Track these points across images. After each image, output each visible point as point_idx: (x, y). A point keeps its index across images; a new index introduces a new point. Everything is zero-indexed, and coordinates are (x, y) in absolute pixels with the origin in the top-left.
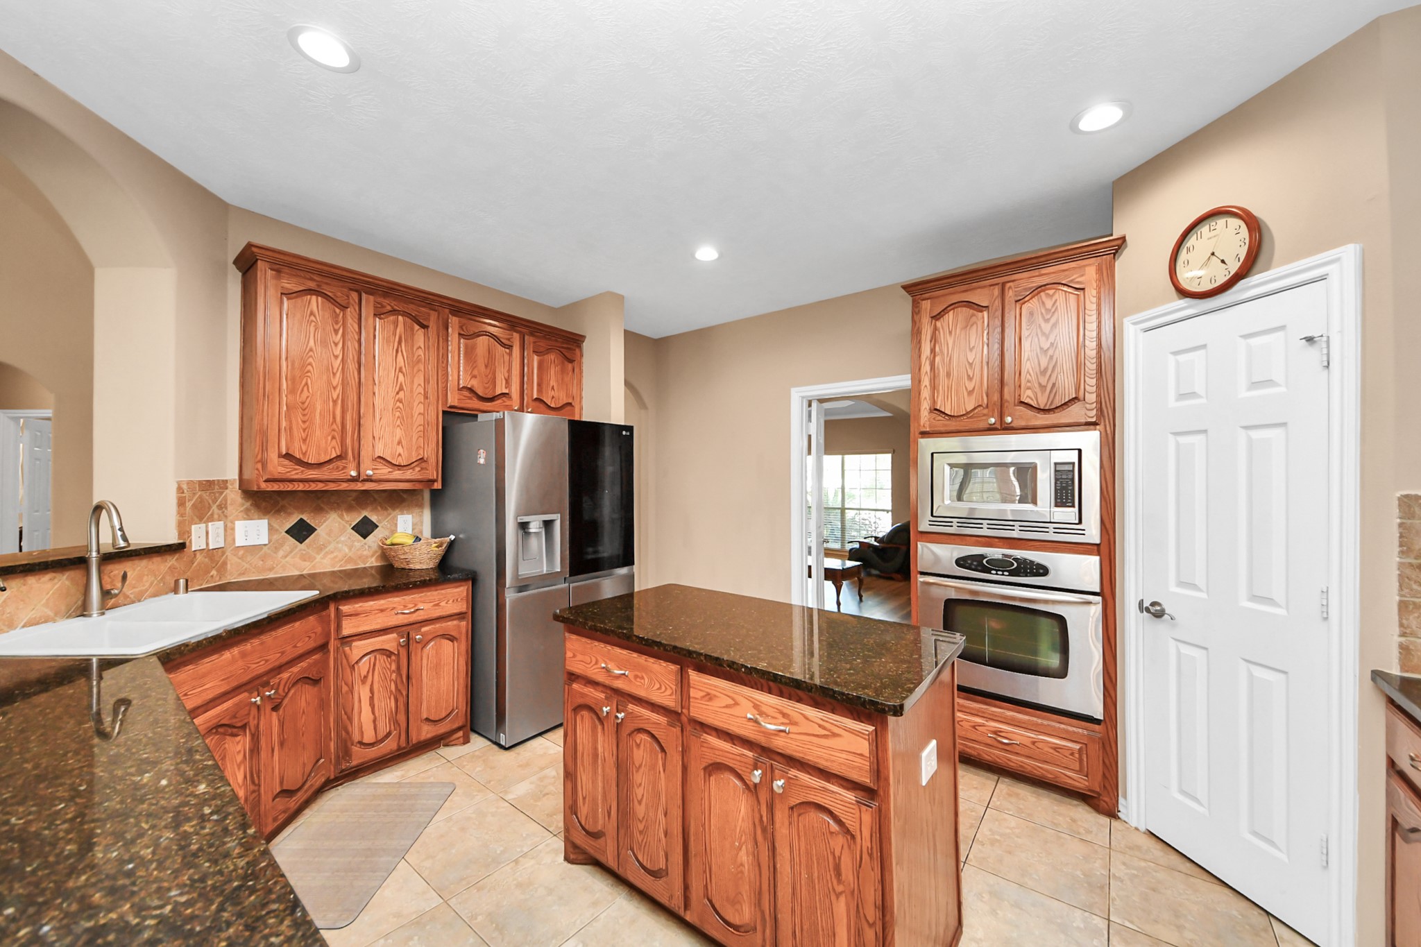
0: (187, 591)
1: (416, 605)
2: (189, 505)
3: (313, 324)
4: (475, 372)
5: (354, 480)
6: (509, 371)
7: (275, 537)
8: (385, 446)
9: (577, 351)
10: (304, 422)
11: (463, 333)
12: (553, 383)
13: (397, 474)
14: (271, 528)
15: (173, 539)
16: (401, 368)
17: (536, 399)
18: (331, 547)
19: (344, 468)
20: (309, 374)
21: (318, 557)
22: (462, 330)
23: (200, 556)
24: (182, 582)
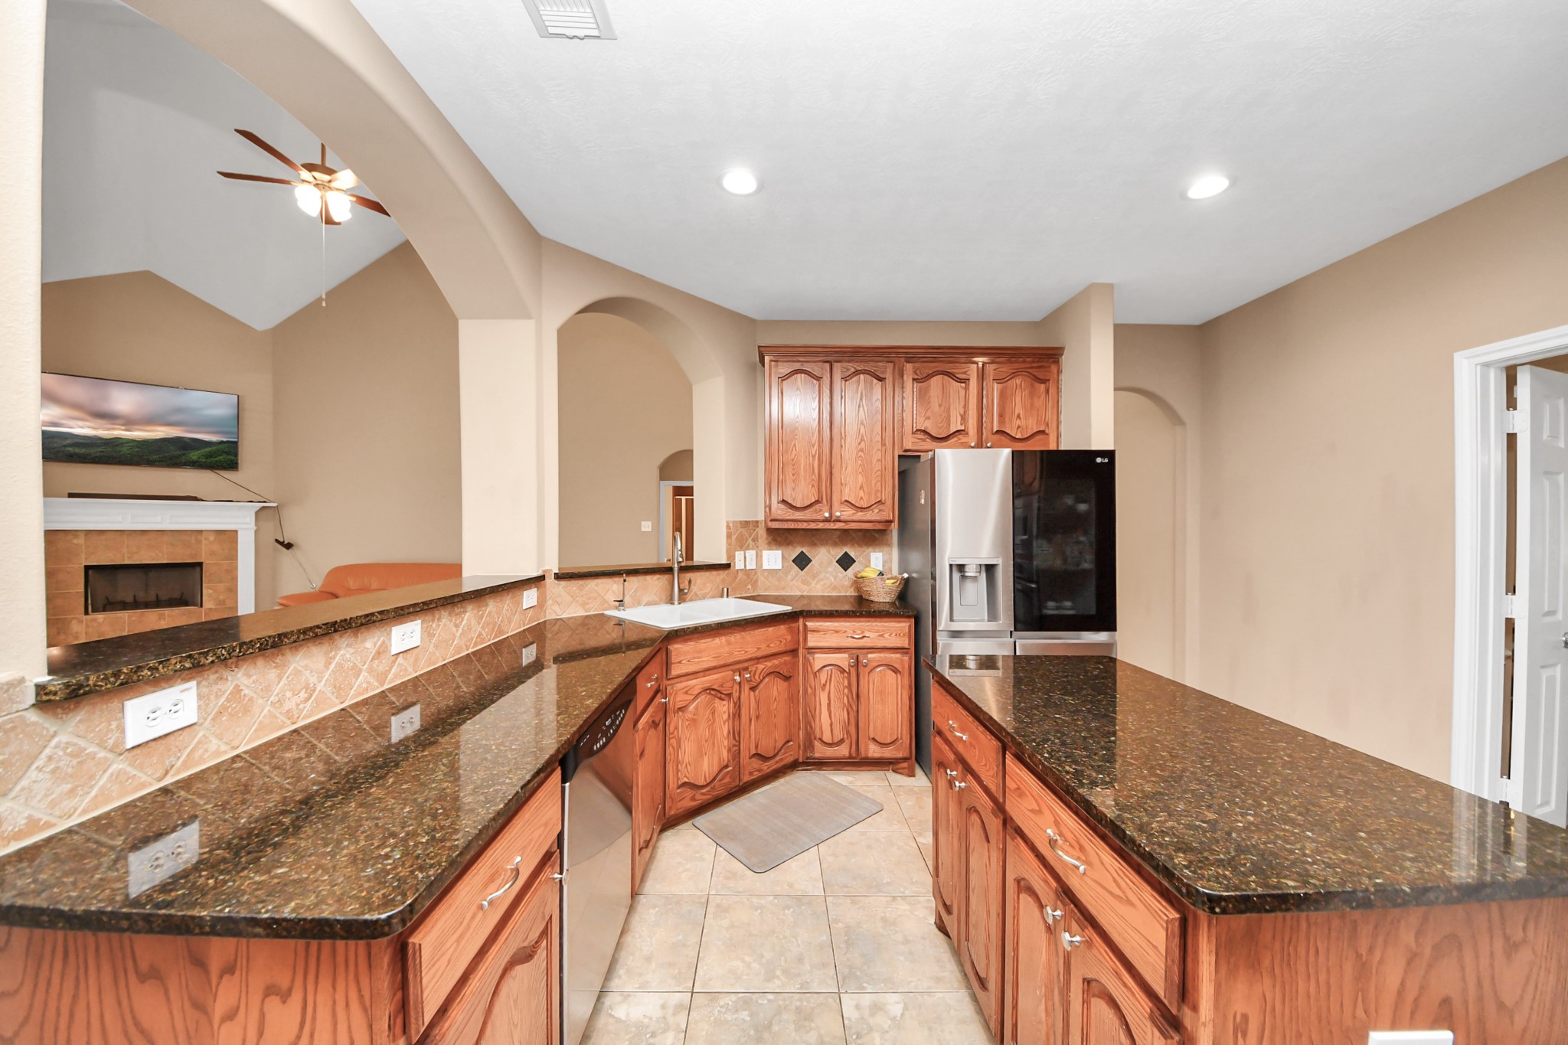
0: (728, 596)
1: (863, 632)
2: (734, 537)
3: (798, 397)
4: (929, 414)
5: (826, 520)
6: (966, 406)
7: (786, 564)
8: (850, 490)
9: (1054, 368)
10: (793, 475)
11: (916, 377)
12: (1019, 410)
13: (860, 516)
14: (783, 557)
15: (724, 561)
17: (997, 432)
18: (822, 576)
19: (821, 510)
20: (797, 437)
21: (813, 583)
22: (917, 374)
23: (740, 574)
24: (725, 590)
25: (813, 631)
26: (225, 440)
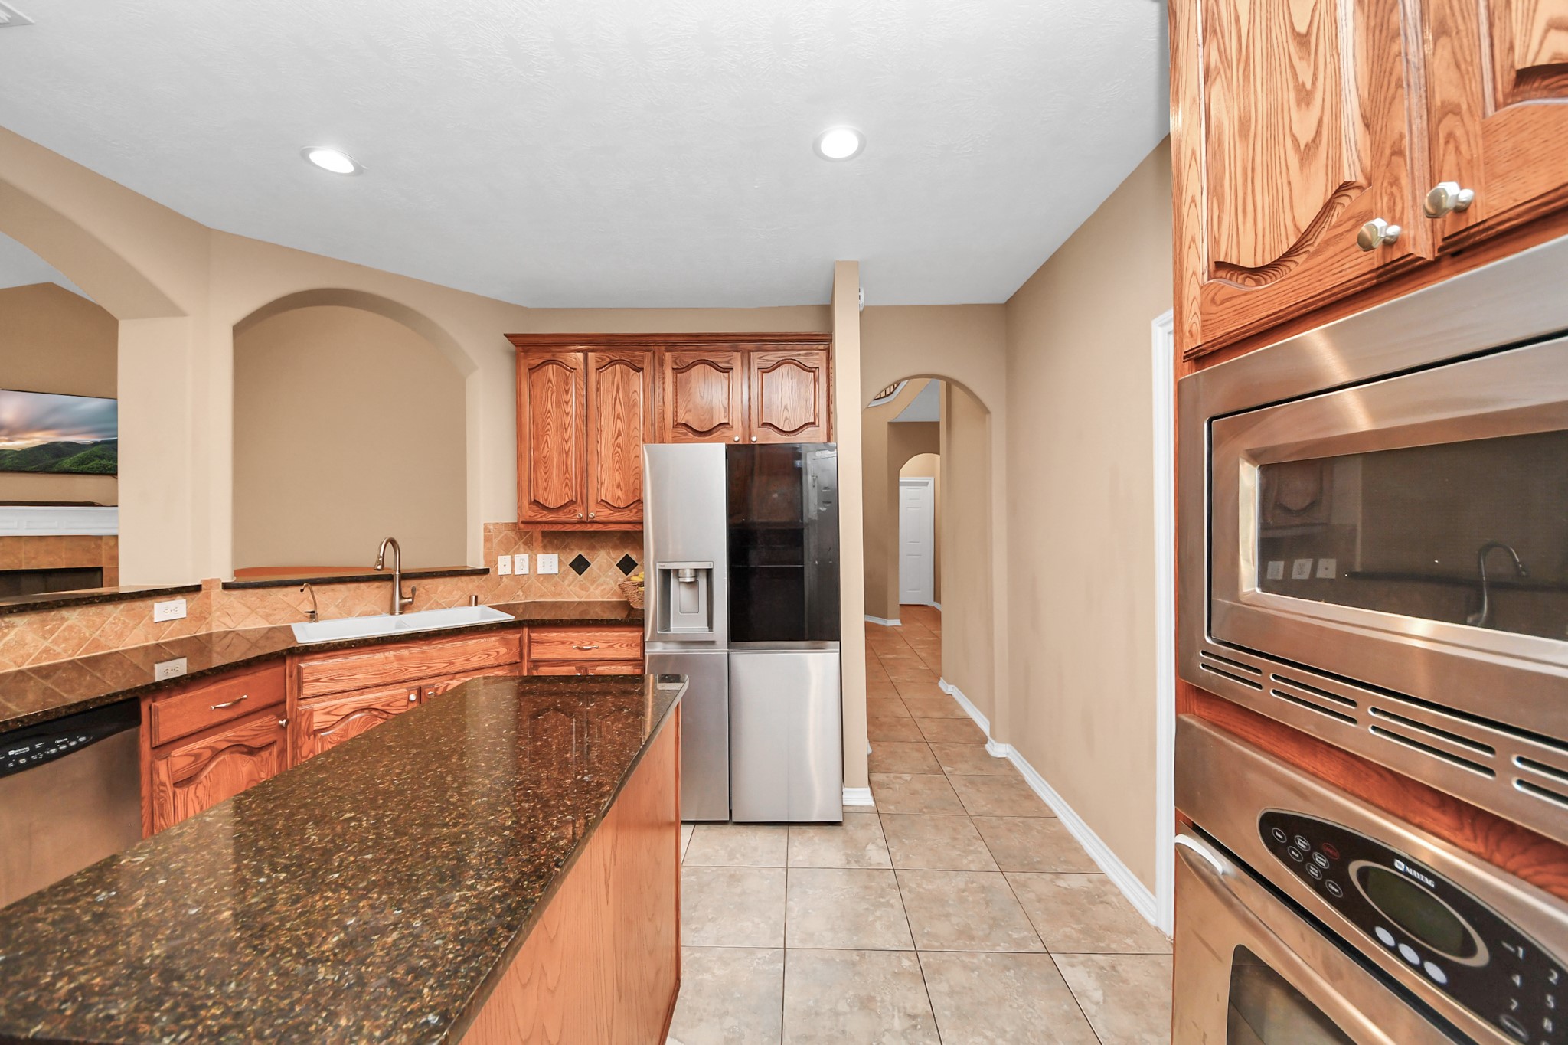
0: (476, 604)
1: (591, 643)
2: (495, 541)
3: (550, 389)
4: (689, 406)
5: (581, 522)
6: (729, 398)
7: (563, 569)
8: (607, 490)
9: (823, 355)
10: (546, 473)
11: (675, 367)
12: (786, 400)
13: (617, 516)
14: (560, 561)
15: (482, 567)
16: (619, 415)
17: (764, 424)
18: (601, 580)
19: (575, 511)
20: (548, 433)
21: (592, 588)
22: (676, 364)
23: (504, 579)
24: (474, 597)
25: (537, 642)
26: (99, 440)
